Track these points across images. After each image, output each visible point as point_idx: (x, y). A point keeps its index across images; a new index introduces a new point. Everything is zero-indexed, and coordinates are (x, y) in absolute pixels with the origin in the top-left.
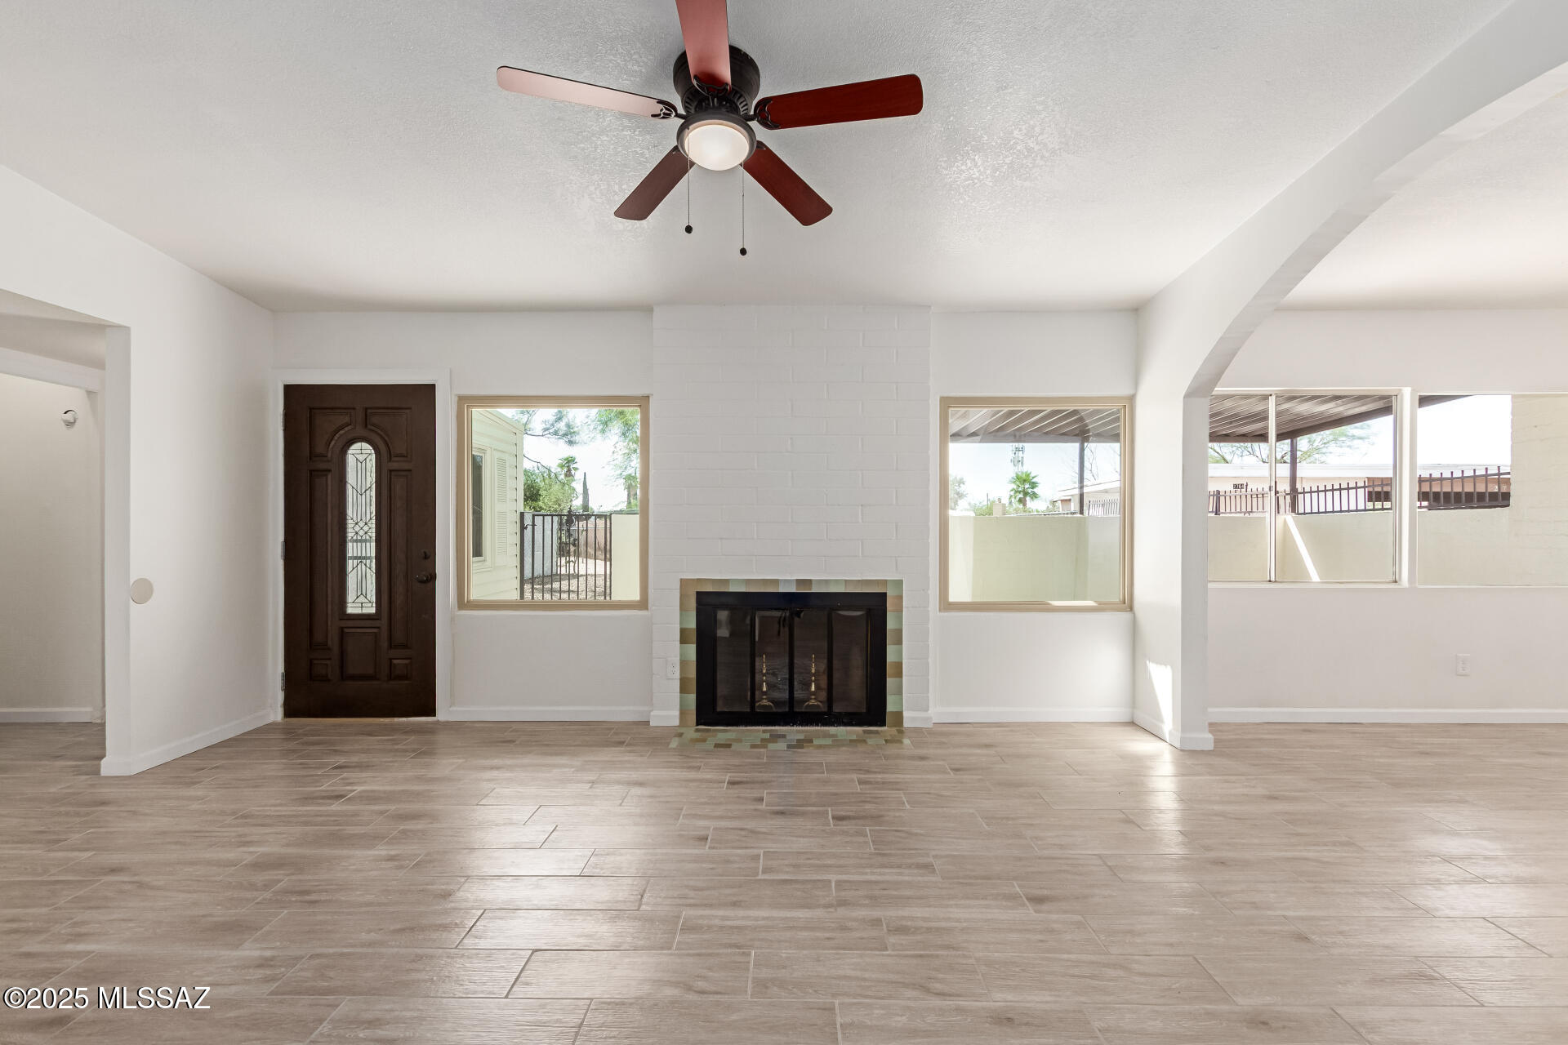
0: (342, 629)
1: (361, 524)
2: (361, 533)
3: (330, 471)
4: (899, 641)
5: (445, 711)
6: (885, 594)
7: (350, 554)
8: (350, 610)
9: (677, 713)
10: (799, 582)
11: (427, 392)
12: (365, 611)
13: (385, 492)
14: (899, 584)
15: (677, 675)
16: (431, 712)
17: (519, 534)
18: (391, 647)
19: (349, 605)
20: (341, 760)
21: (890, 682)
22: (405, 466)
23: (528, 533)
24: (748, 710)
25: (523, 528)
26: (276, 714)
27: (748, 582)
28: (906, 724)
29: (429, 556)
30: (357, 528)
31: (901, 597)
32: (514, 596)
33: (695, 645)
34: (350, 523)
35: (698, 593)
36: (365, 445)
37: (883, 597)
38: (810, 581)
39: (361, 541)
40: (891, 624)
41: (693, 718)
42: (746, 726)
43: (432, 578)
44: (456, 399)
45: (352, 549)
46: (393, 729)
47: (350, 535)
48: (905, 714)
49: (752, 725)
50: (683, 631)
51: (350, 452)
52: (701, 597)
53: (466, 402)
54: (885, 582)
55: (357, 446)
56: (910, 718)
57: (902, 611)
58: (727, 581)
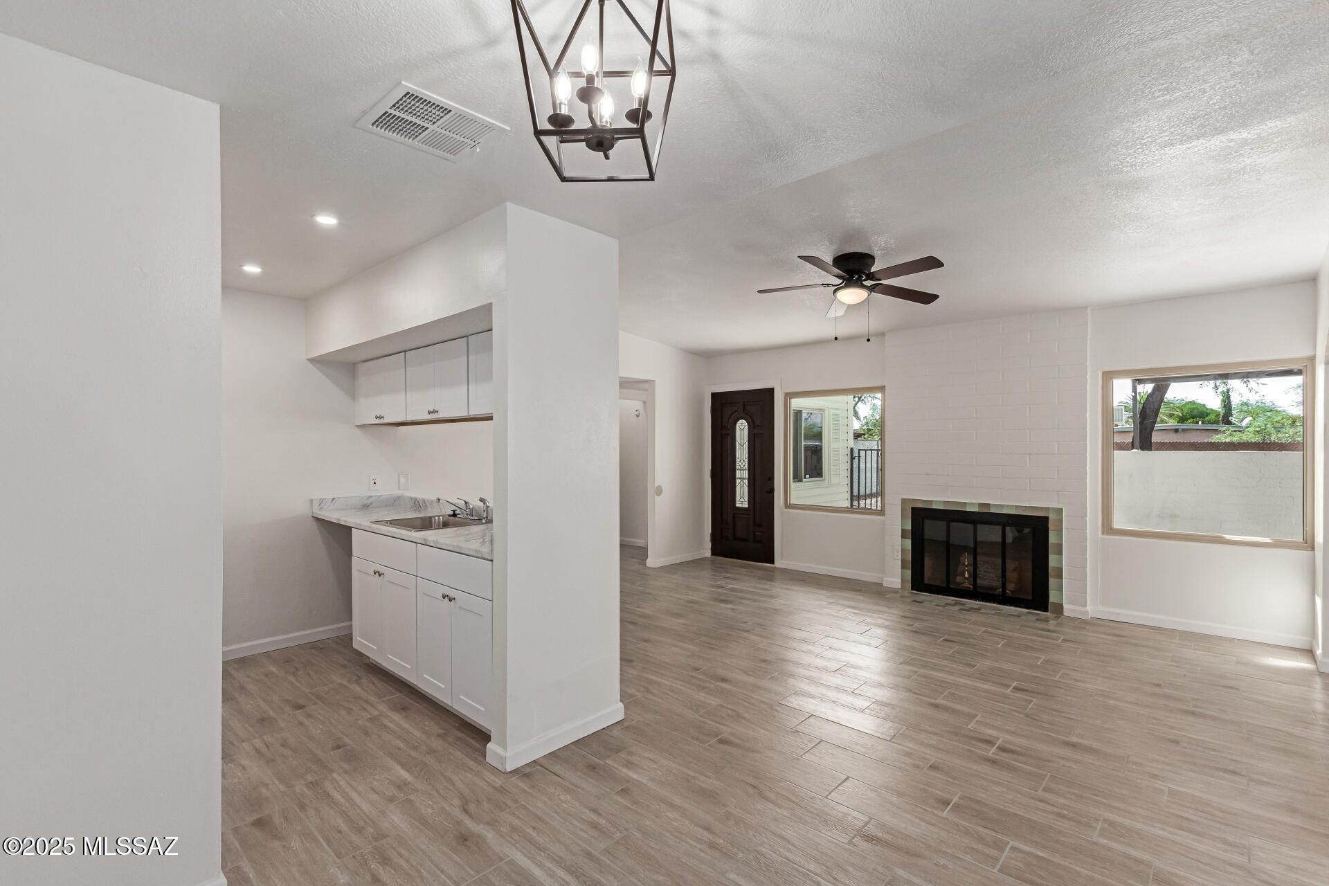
0: (734, 514)
1: (742, 461)
2: (742, 466)
3: (728, 434)
4: (1059, 552)
5: (779, 562)
6: (1047, 518)
7: (737, 477)
8: (737, 505)
9: (900, 581)
10: (981, 505)
11: (770, 392)
12: (744, 506)
13: (752, 443)
14: (1059, 511)
15: (900, 557)
16: (773, 562)
17: (849, 462)
18: (754, 525)
19: (737, 502)
20: (728, 575)
21: (1052, 582)
22: (761, 432)
23: (856, 461)
24: (945, 585)
25: (852, 458)
26: (708, 553)
27: (945, 503)
28: (1066, 613)
29: (771, 479)
30: (740, 463)
31: (1061, 521)
32: (847, 504)
33: (910, 541)
34: (738, 460)
35: (912, 508)
36: (744, 421)
37: (1045, 520)
38: (989, 504)
39: (742, 470)
40: (1052, 539)
41: (909, 585)
42: (944, 595)
43: (772, 491)
44: (783, 395)
45: (738, 474)
46: (754, 567)
47: (737, 467)
48: (1065, 606)
49: (948, 596)
50: (903, 531)
51: (738, 424)
52: (914, 509)
53: (789, 396)
54: (1048, 509)
55: (740, 421)
56: (1068, 609)
57: (1062, 531)
58: (931, 501)
